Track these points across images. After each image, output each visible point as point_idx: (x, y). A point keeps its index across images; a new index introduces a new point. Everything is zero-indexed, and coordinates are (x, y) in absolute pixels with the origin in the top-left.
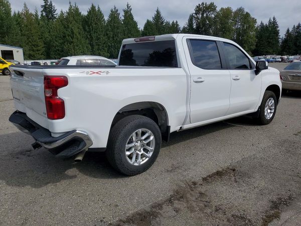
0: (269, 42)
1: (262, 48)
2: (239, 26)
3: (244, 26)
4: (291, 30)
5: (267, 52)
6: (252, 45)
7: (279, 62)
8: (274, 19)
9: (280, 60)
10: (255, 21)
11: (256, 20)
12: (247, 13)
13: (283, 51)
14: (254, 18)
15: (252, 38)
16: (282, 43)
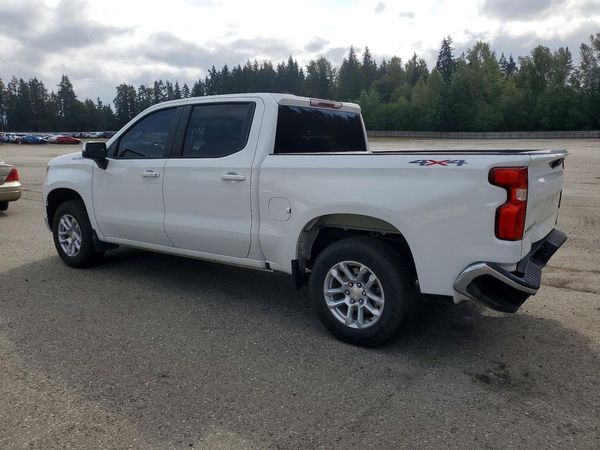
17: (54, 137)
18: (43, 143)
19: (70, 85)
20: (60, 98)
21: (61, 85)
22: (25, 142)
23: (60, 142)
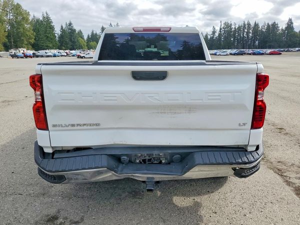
0: (48, 37)
1: (42, 42)
2: (12, 17)
3: (17, 18)
4: (64, 27)
5: (47, 46)
6: (30, 38)
7: (65, 56)
8: (47, 14)
9: (66, 54)
10: (28, 14)
11: (29, 12)
12: (18, 4)
13: (61, 45)
14: (26, 11)
15: (29, 31)
16: (59, 38)
17: (269, 51)
18: (262, 54)
19: (292, 23)
20: (285, 30)
21: (288, 24)
22: (254, 54)
23: (271, 54)
